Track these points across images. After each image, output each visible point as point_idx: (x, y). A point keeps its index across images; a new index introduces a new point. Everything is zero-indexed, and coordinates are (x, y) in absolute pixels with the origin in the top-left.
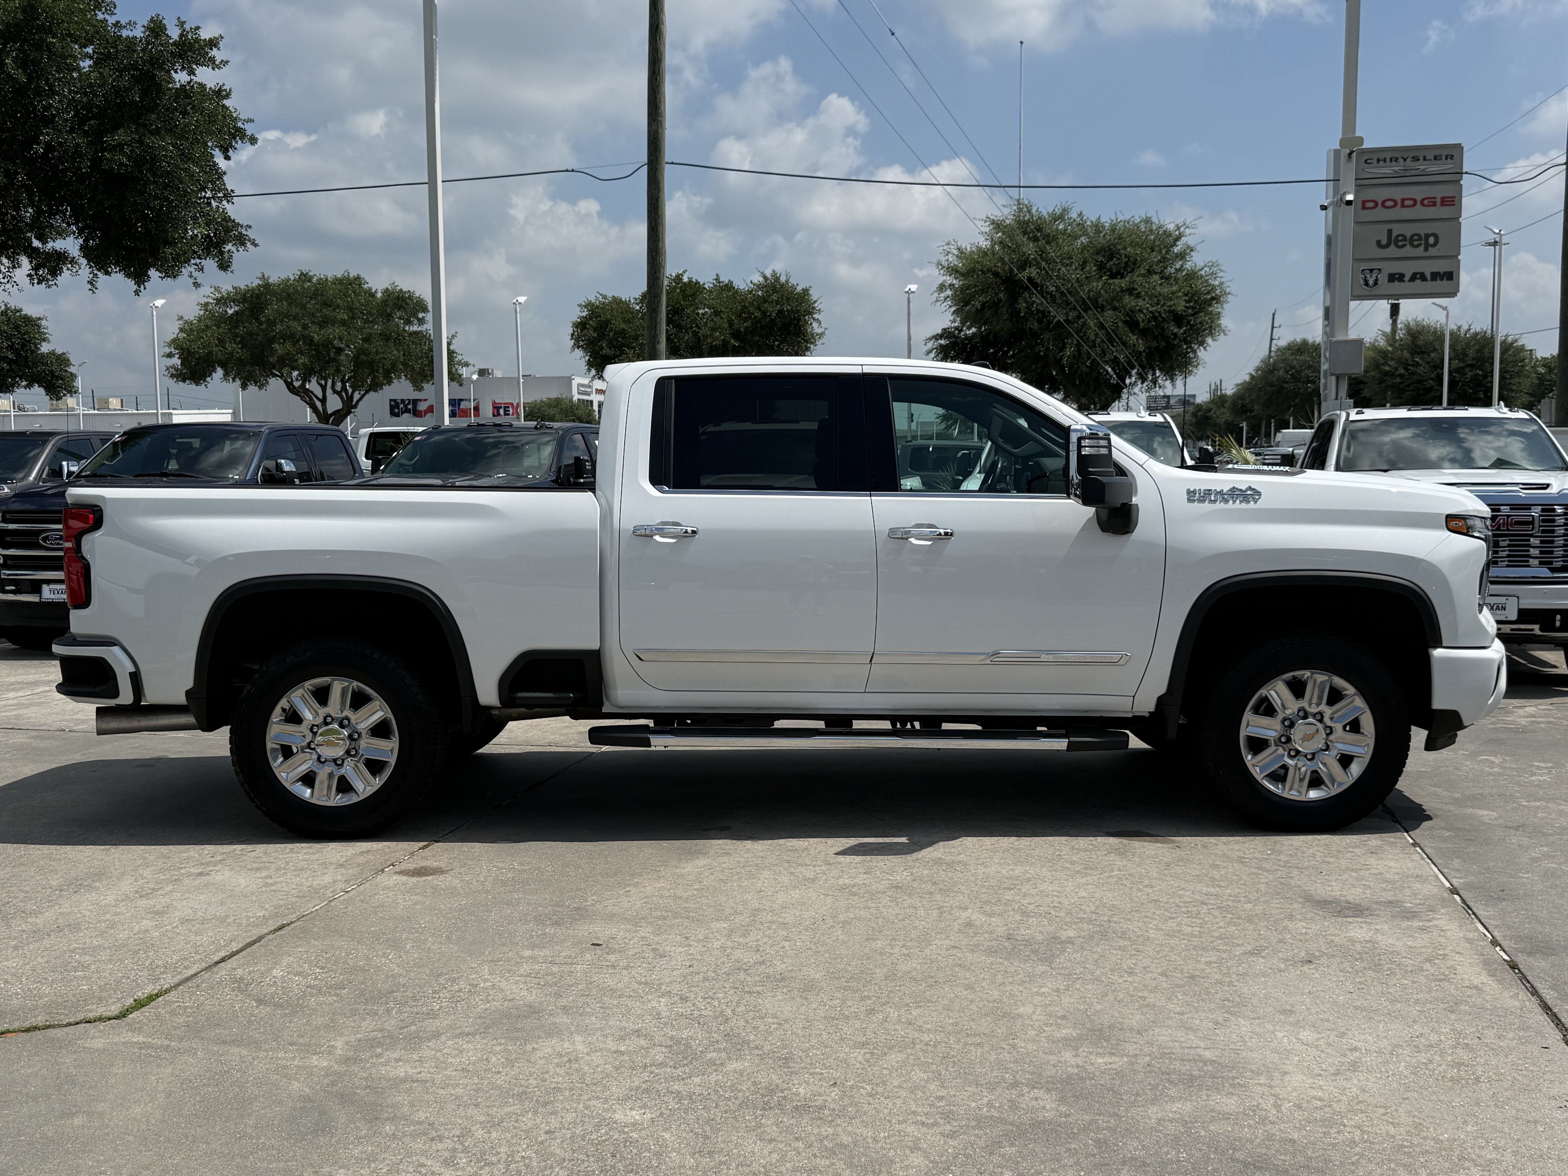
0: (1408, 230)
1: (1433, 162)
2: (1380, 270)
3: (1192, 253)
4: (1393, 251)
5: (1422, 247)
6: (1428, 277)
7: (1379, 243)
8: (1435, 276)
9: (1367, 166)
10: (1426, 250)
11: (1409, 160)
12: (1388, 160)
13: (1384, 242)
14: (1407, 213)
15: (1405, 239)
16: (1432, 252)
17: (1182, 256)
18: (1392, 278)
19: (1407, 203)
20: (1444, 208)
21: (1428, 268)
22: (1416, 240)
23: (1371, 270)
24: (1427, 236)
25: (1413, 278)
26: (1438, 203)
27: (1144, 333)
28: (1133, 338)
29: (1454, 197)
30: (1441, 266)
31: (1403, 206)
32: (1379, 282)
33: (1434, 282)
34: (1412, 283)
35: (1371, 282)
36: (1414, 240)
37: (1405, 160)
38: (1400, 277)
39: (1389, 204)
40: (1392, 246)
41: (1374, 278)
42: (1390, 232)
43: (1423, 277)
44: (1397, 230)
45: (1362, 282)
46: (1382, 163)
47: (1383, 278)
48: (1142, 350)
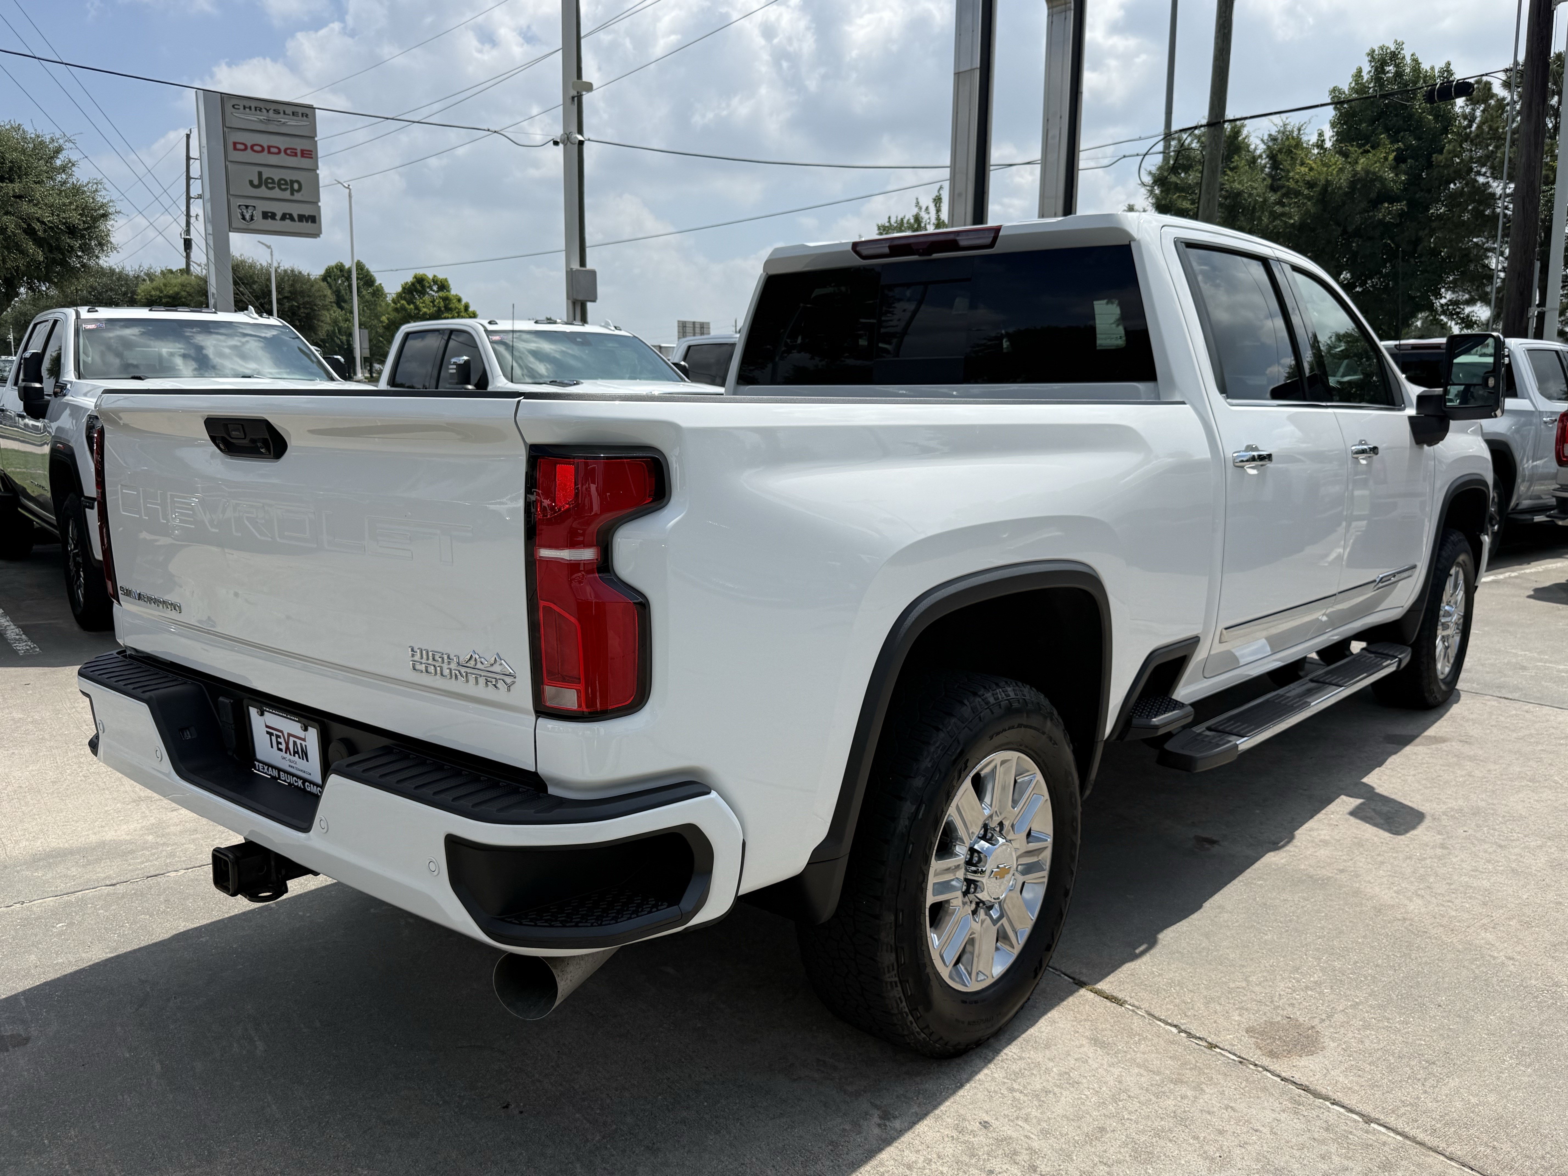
0: (276, 175)
1: (291, 117)
2: (254, 207)
3: (73, 169)
4: (263, 191)
5: (289, 191)
6: (296, 218)
7: (251, 182)
8: (301, 218)
9: (234, 110)
10: (292, 194)
11: (271, 112)
12: (253, 108)
13: (256, 182)
14: (273, 160)
15: (273, 182)
16: (297, 196)
17: (63, 169)
18: (266, 215)
19: (273, 150)
20: (303, 159)
21: (296, 210)
22: (283, 184)
23: (247, 207)
24: (292, 182)
25: (284, 217)
26: (299, 154)
27: (39, 242)
28: (31, 247)
29: (311, 151)
30: (307, 211)
31: (269, 152)
32: (255, 218)
33: (301, 224)
34: (283, 222)
35: (248, 217)
36: (282, 184)
37: (268, 111)
38: (273, 216)
39: (257, 148)
40: (263, 187)
41: (250, 214)
42: (260, 174)
43: (292, 218)
44: (267, 173)
45: (240, 216)
46: (247, 110)
47: (258, 215)
48: (42, 259)
